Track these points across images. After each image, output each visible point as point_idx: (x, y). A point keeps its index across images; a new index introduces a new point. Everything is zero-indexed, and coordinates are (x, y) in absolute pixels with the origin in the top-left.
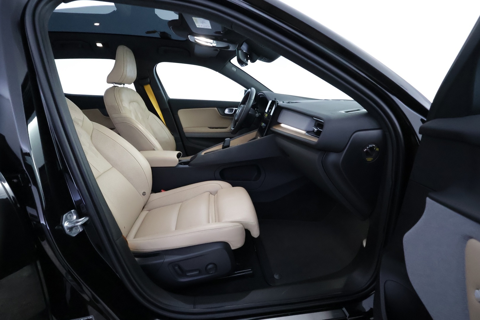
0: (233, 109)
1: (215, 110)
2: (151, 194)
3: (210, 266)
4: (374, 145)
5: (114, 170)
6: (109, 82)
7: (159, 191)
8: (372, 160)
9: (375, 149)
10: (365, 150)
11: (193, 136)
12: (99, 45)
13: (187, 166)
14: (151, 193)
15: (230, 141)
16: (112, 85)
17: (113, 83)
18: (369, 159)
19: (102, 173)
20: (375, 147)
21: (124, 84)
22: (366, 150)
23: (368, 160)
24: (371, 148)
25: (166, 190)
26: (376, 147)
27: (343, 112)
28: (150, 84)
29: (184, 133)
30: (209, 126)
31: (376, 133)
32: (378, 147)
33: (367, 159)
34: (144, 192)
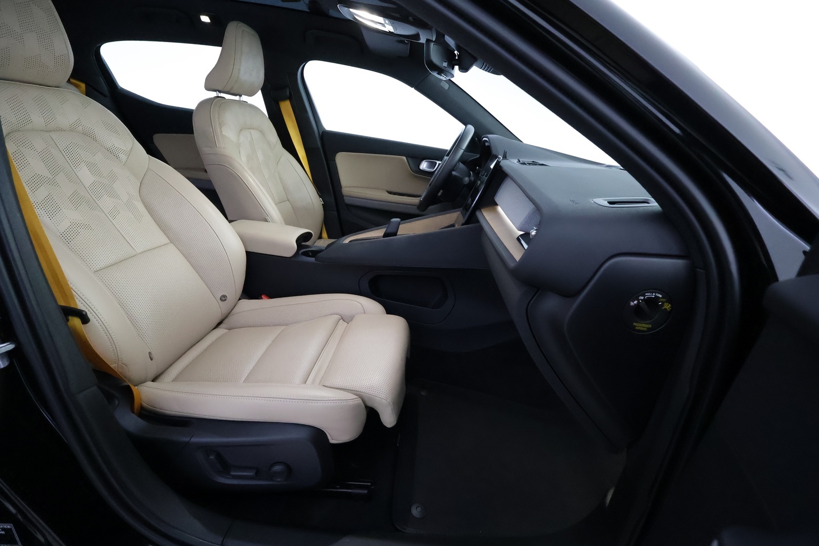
0: (436, 163)
1: (403, 160)
2: (240, 299)
3: (278, 468)
4: (660, 296)
5: (172, 247)
6: (208, 88)
7: (256, 296)
8: (649, 329)
9: (662, 305)
10: (632, 304)
11: (358, 204)
12: (205, 19)
13: (312, 260)
14: (241, 296)
15: (399, 224)
16: (213, 94)
17: (215, 91)
18: (641, 325)
19: (139, 252)
20: (662, 300)
21: (240, 96)
22: (636, 302)
23: (637, 328)
24: (648, 301)
25: (271, 296)
26: (664, 300)
27: (603, 202)
28: (290, 98)
29: (343, 196)
30: (390, 190)
31: (672, 265)
32: (669, 301)
33: (635, 324)
34: (224, 296)
